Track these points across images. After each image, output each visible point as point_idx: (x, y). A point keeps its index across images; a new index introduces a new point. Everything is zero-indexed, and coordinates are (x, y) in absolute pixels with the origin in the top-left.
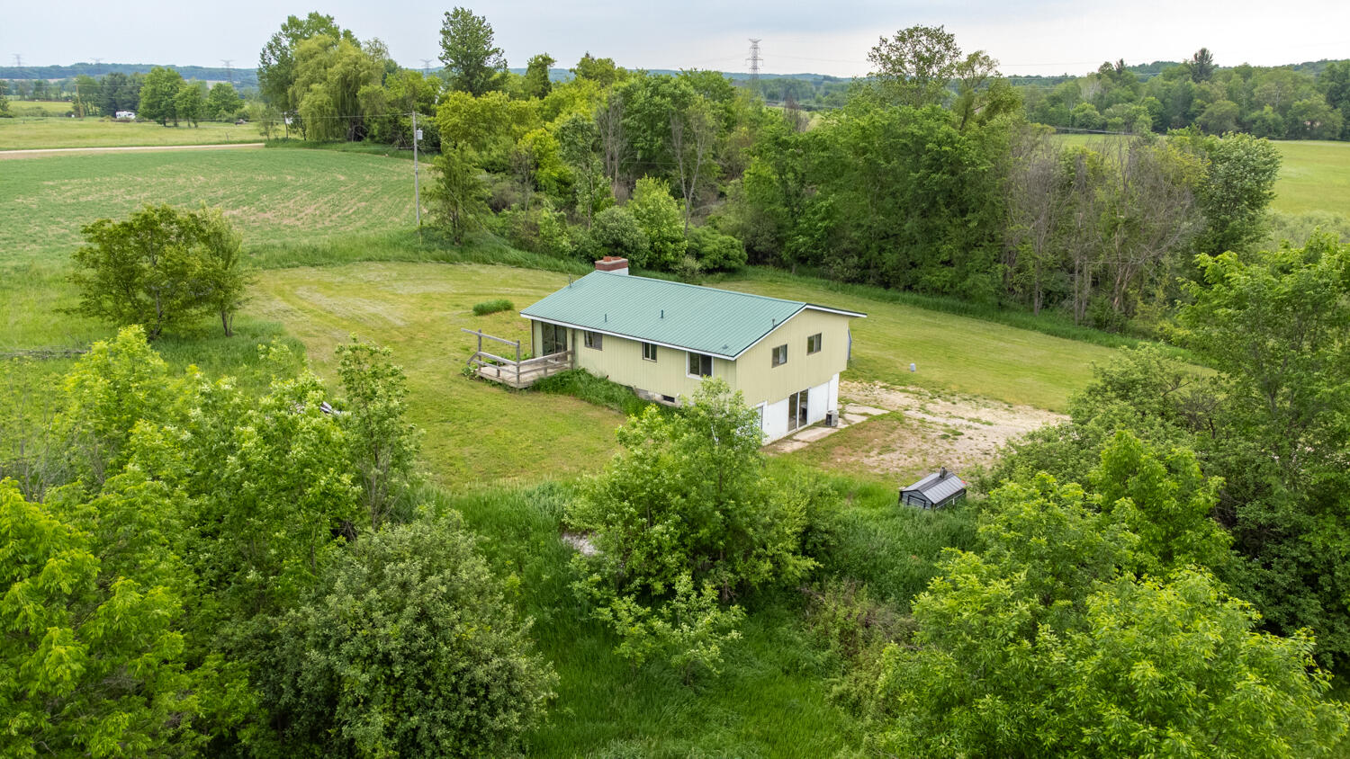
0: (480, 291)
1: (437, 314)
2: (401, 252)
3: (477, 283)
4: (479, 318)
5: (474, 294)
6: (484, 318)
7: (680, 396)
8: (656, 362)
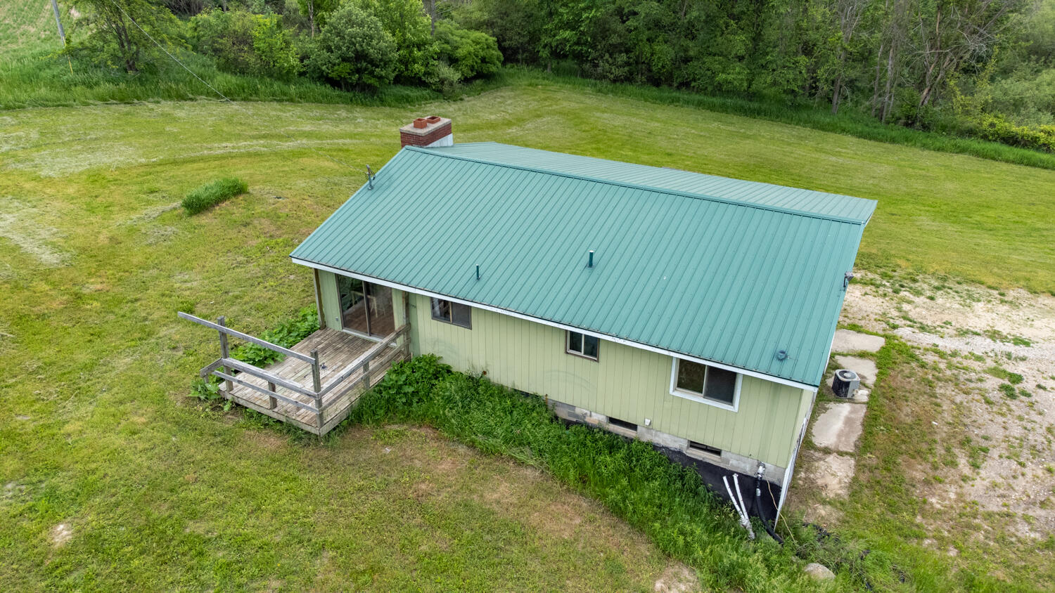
0: (184, 155)
1: (120, 220)
2: (43, 91)
3: (175, 137)
4: (195, 220)
5: (175, 163)
6: (204, 219)
7: (650, 424)
8: (598, 361)
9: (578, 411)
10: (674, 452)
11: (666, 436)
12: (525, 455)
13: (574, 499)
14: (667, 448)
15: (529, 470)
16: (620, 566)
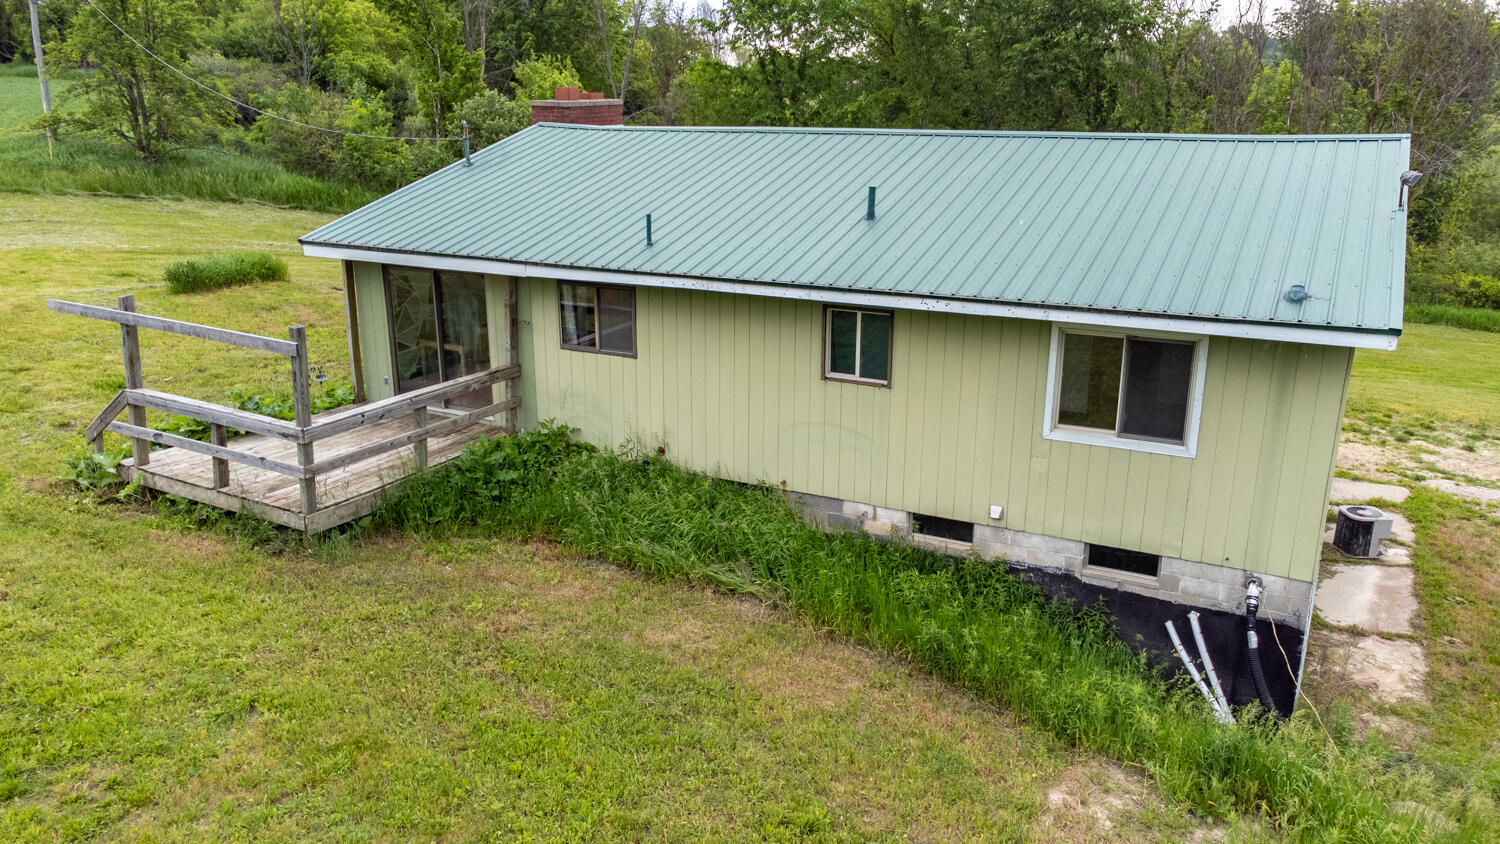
3: (190, 231)
4: (182, 299)
7: (1002, 514)
8: (889, 386)
9: (849, 510)
10: (1054, 576)
11: (1036, 540)
12: (736, 576)
13: (845, 652)
14: (1037, 570)
15: (747, 605)
16: (959, 761)
